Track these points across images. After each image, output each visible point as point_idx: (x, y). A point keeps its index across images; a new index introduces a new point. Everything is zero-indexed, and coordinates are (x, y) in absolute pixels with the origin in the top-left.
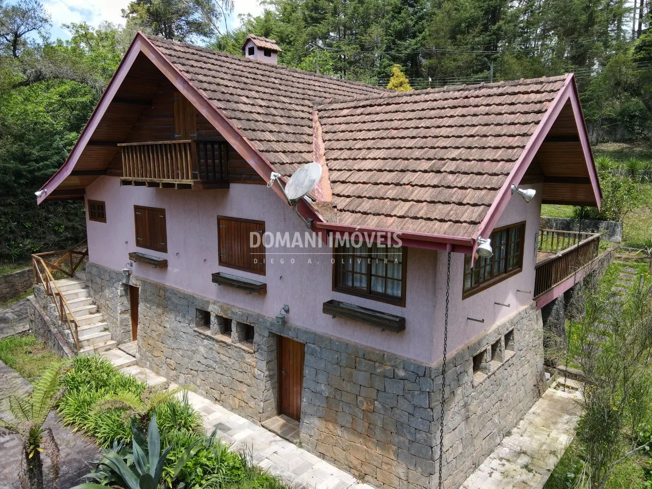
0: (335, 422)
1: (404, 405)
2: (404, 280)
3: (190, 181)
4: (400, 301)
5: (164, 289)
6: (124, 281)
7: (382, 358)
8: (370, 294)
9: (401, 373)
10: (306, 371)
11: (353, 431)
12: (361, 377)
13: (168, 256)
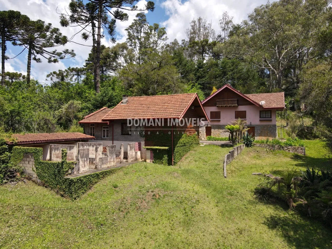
0: (261, 136)
1: (272, 130)
2: (271, 115)
3: (236, 105)
4: (271, 117)
5: (220, 125)
6: (206, 126)
7: (269, 125)
8: (265, 118)
9: (272, 126)
10: (255, 130)
11: (265, 136)
12: (265, 129)
13: (221, 119)
